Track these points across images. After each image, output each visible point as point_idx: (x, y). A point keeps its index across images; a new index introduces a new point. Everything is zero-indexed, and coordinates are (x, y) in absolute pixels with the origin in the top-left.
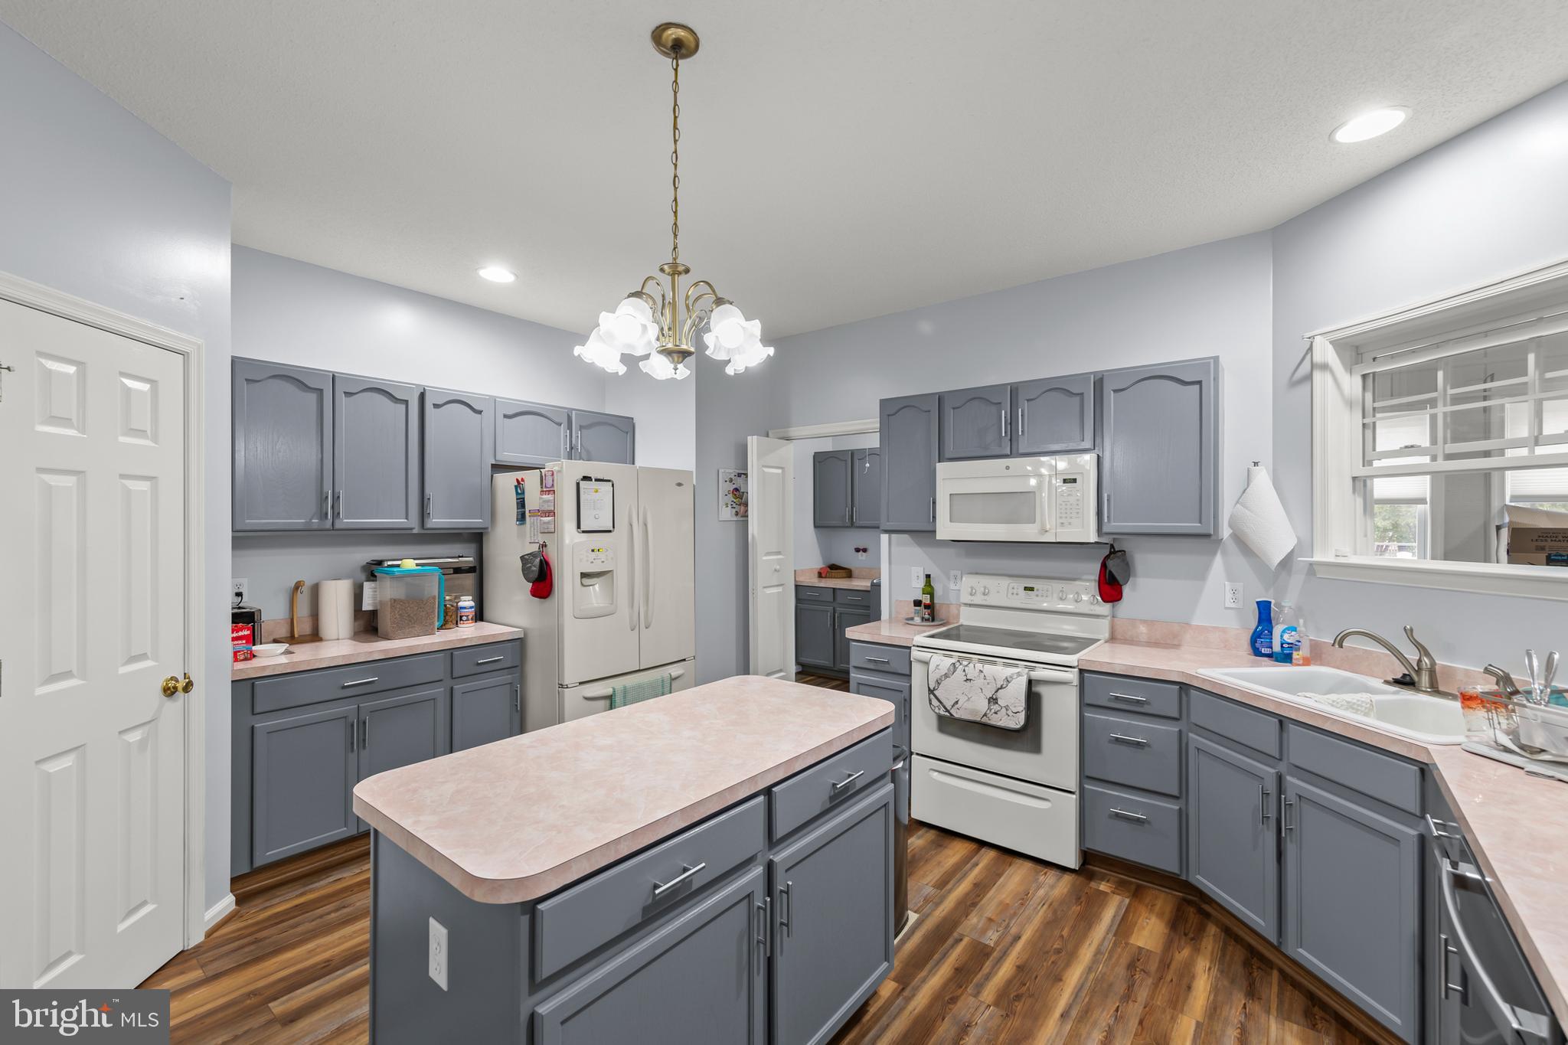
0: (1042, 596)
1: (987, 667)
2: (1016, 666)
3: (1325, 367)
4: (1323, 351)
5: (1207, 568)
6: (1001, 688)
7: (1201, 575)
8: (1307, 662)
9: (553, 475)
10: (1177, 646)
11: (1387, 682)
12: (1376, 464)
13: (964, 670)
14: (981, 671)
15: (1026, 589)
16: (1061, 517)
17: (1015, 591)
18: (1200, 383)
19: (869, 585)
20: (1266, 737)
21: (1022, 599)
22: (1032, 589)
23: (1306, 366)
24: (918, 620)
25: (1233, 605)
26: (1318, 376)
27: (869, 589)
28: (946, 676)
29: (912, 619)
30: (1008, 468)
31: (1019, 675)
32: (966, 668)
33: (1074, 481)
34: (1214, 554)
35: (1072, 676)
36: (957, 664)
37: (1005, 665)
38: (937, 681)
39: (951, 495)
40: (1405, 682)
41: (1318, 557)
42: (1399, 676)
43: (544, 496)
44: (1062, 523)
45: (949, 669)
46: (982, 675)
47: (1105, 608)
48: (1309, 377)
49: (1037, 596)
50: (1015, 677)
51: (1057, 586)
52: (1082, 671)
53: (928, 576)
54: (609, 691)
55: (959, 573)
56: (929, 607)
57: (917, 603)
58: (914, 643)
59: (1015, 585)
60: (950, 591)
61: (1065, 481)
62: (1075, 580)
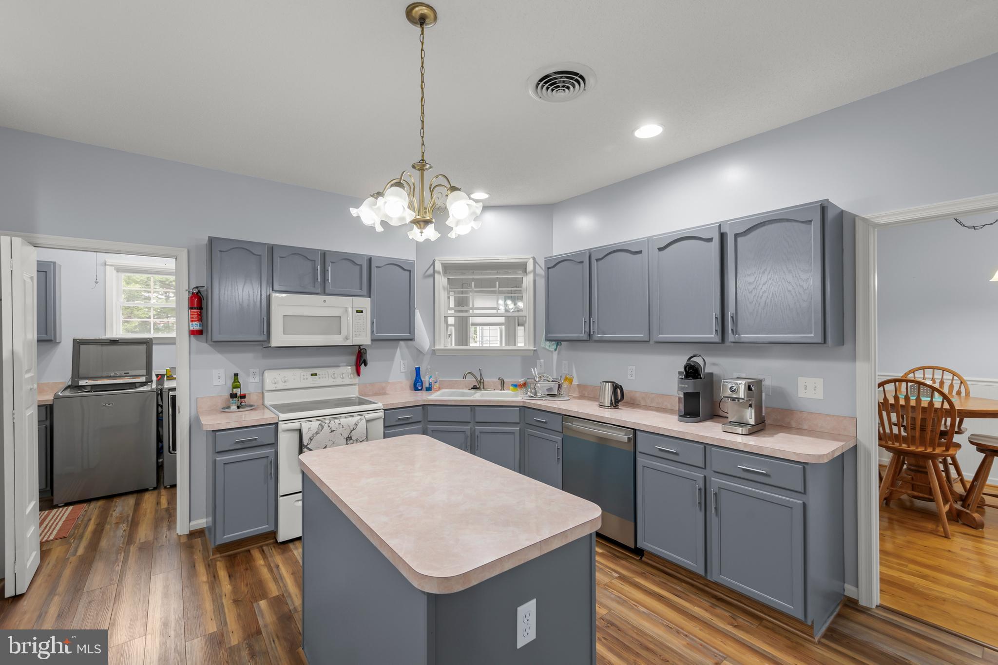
0: (323, 378)
1: (343, 420)
2: (353, 416)
3: (439, 273)
4: (438, 267)
5: (394, 354)
6: (353, 429)
7: (392, 359)
8: (440, 389)
10: (385, 394)
11: (469, 389)
12: (471, 311)
13: (329, 426)
14: (340, 424)
15: (312, 375)
16: (355, 331)
17: (305, 377)
18: (410, 271)
20: (466, 416)
21: (310, 382)
22: (316, 375)
23: (431, 271)
24: (234, 408)
25: (404, 371)
26: (437, 276)
28: (317, 433)
29: (229, 408)
30: (325, 301)
31: (361, 419)
32: (330, 425)
33: (362, 312)
34: (397, 348)
35: (381, 414)
36: (323, 424)
37: (346, 417)
38: (310, 438)
39: (284, 316)
40: (475, 388)
41: (437, 347)
42: (472, 387)
44: (356, 335)
45: (318, 429)
46: (341, 426)
47: (356, 380)
48: (433, 276)
49: (319, 378)
50: (359, 421)
51: (331, 371)
52: (385, 410)
53: (236, 375)
55: (257, 370)
56: (243, 397)
57: (233, 396)
58: (280, 419)
59: (305, 374)
60: (249, 385)
61: (357, 312)
62: (338, 366)
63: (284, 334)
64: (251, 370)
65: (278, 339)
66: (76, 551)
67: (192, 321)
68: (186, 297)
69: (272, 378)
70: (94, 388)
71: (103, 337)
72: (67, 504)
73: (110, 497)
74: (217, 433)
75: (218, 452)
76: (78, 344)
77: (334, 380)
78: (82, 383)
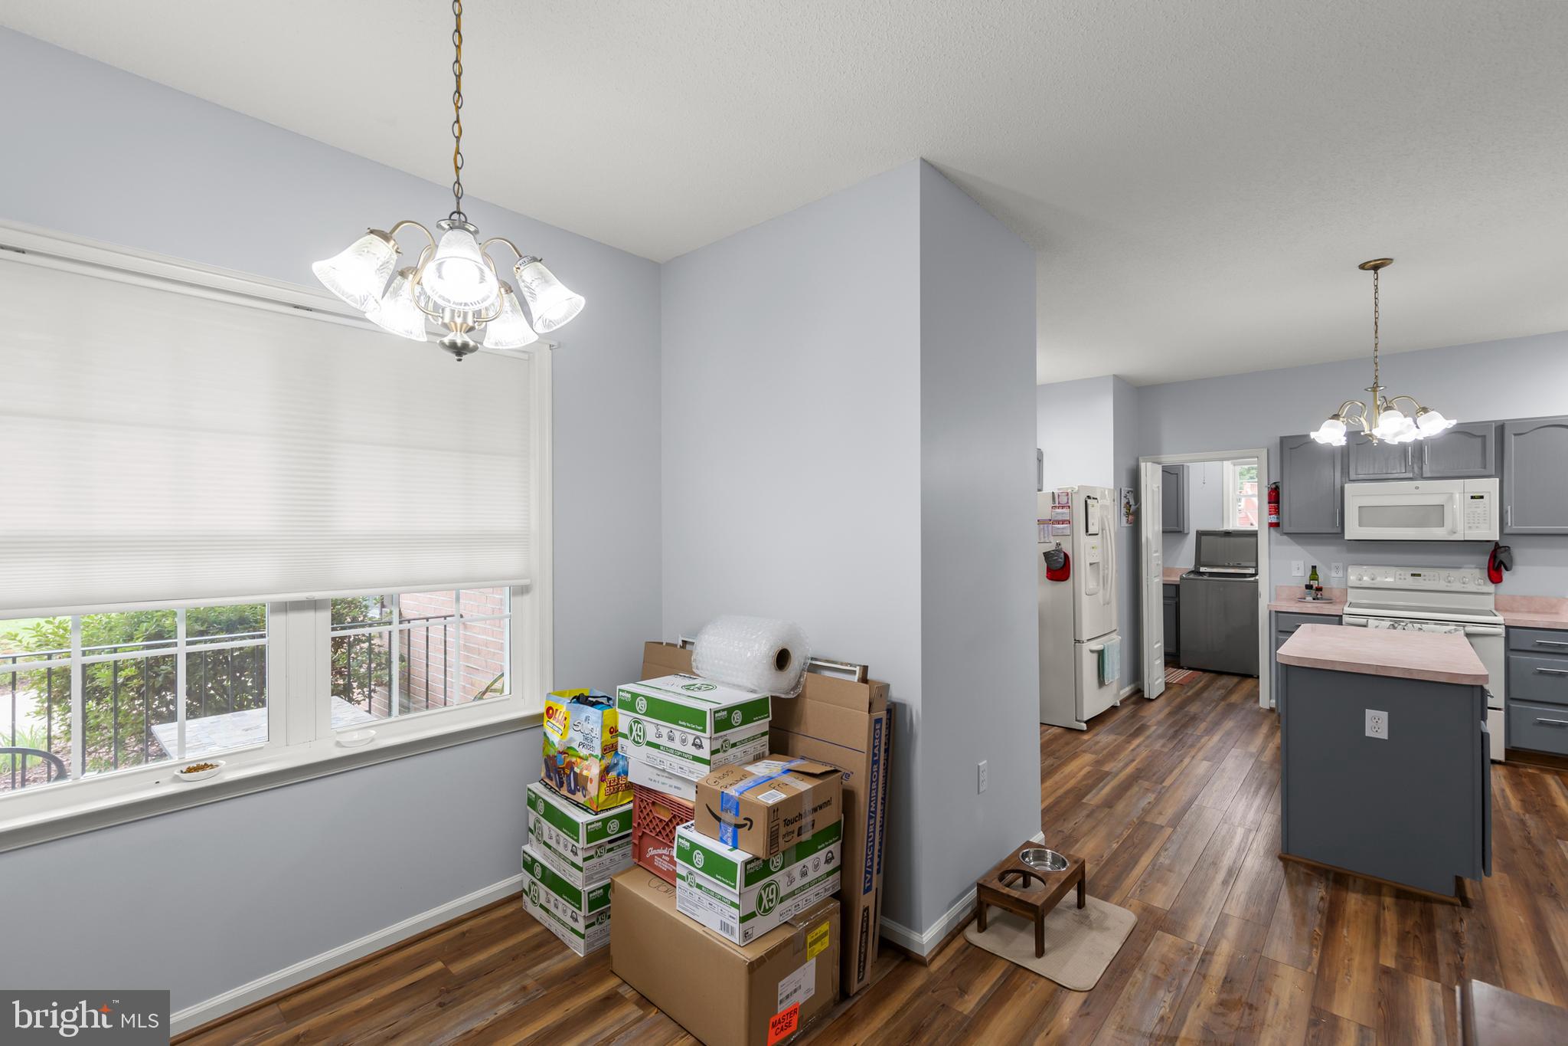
0: (1429, 580)
1: (1423, 625)
2: (1448, 625)
9: (1068, 495)
15: (1413, 575)
16: (1469, 523)
17: (1402, 577)
19: (1179, 579)
21: (1411, 582)
22: (1419, 575)
24: (1309, 599)
27: (1178, 583)
29: (1305, 599)
30: (1416, 487)
33: (1480, 497)
35: (1499, 631)
37: (1436, 624)
39: (1359, 506)
43: (1057, 510)
44: (1470, 527)
47: (1491, 588)
49: (1425, 580)
51: (1444, 572)
52: (1507, 627)
53: (1314, 568)
54: (1099, 647)
55: (1340, 565)
56: (1319, 589)
57: (1309, 587)
58: (1345, 612)
59: (1402, 572)
60: (1330, 578)
61: (1472, 497)
62: (1460, 568)
63: (1360, 526)
64: (1334, 565)
65: (1354, 530)
66: (1187, 692)
67: (1270, 514)
68: (1266, 492)
69: (1359, 575)
70: (1211, 574)
71: (1221, 529)
72: (1189, 669)
73: (1220, 673)
74: (1280, 614)
75: (1281, 631)
76: (1200, 534)
77: (1449, 584)
78: (1202, 569)
